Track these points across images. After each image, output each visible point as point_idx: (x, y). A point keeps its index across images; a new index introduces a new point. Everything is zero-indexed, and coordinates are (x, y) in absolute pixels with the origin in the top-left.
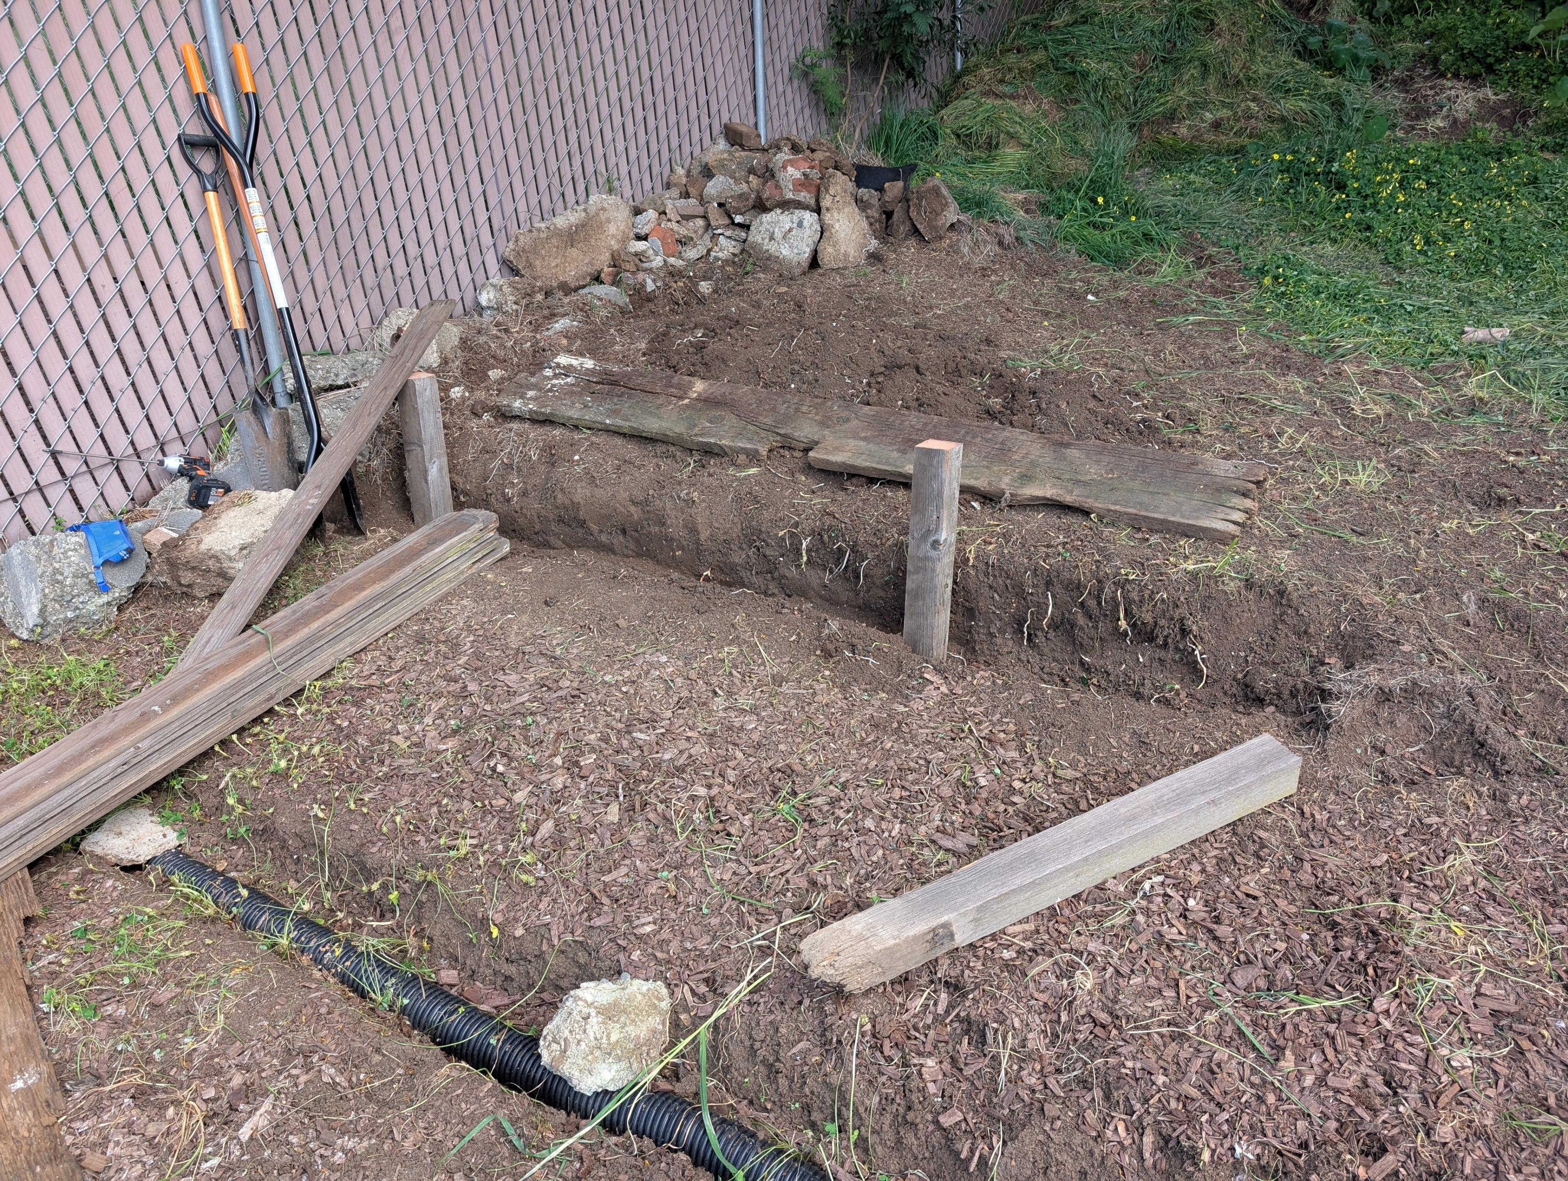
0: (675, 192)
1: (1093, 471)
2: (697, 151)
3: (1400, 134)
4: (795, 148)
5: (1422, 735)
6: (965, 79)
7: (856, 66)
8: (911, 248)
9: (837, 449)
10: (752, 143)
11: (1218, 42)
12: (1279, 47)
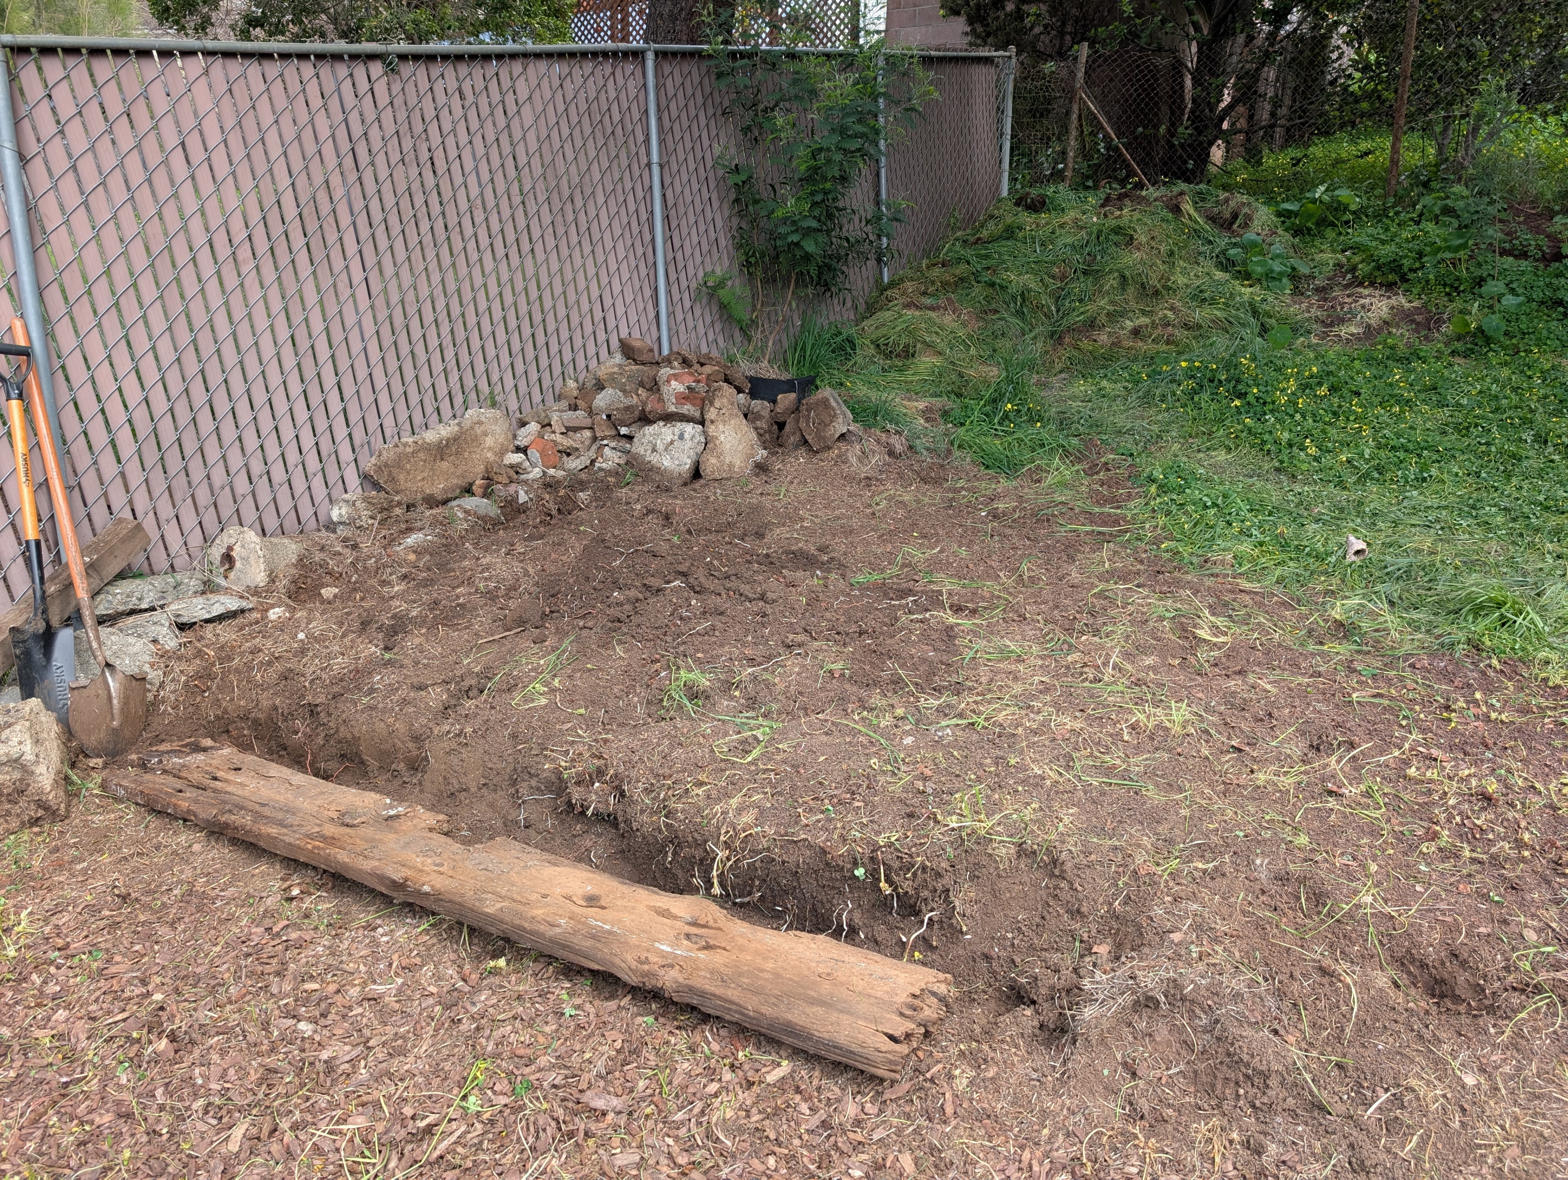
0: (564, 404)
3: (1314, 341)
4: (684, 363)
5: (1184, 1053)
6: (889, 293)
7: (765, 282)
8: (799, 459)
10: (645, 357)
11: (1137, 255)
12: (1201, 259)
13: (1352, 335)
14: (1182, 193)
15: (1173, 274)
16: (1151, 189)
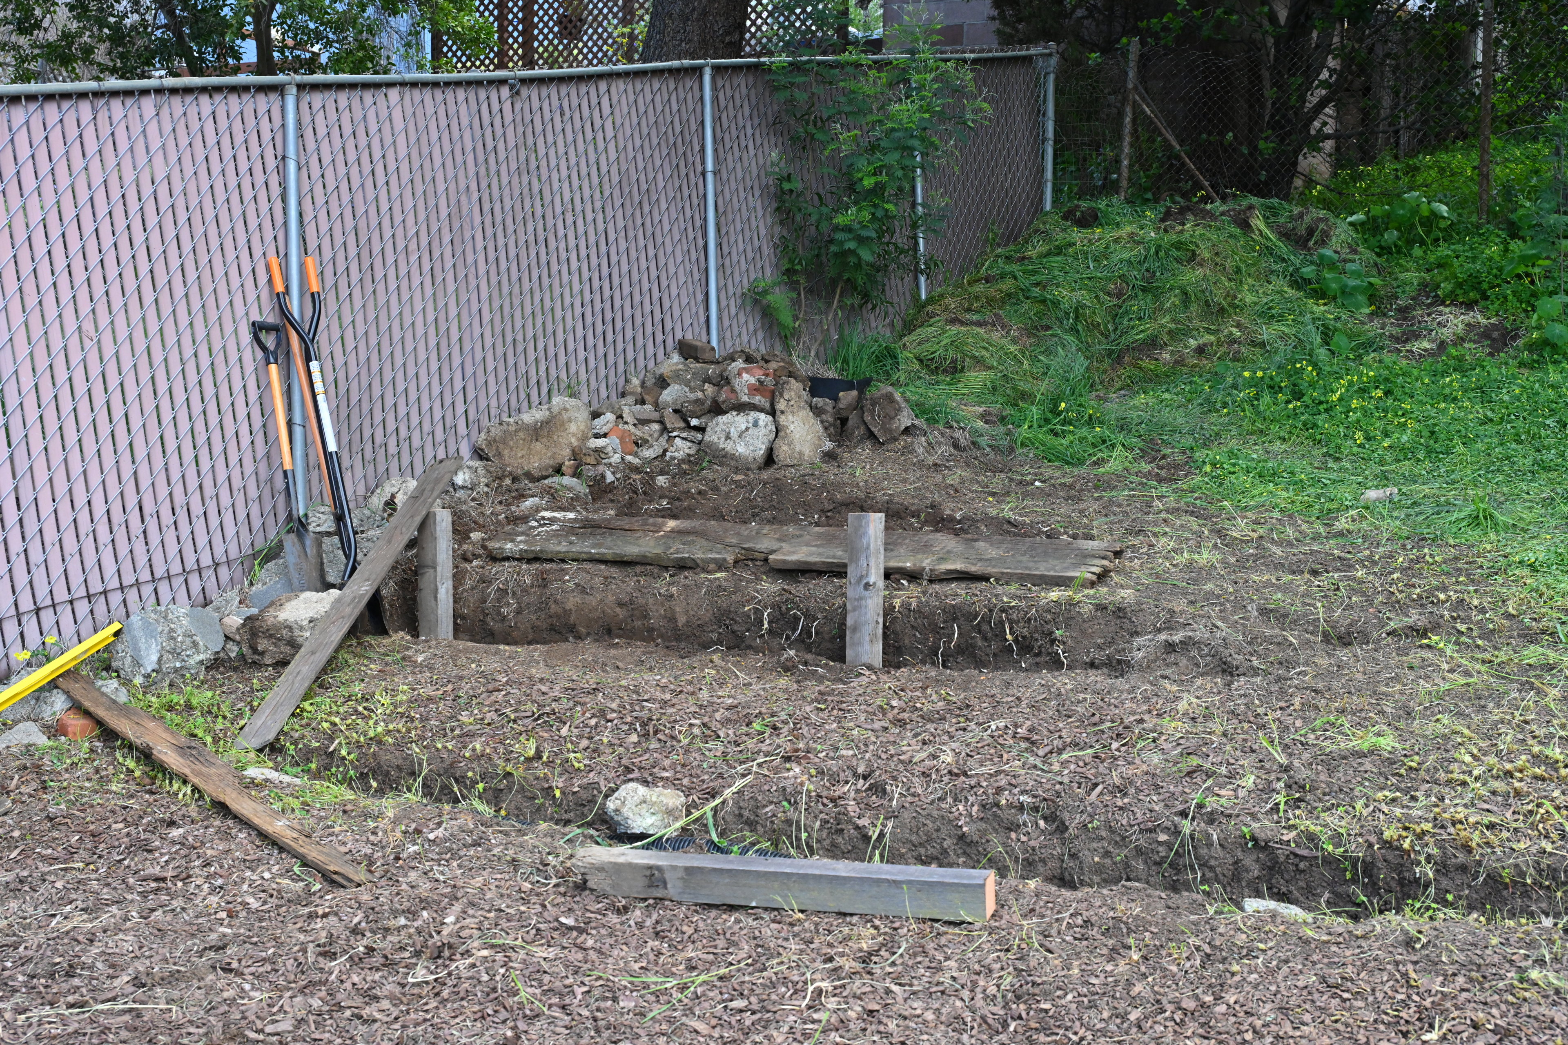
0: (631, 399)
1: (992, 552)
2: (651, 364)
4: (749, 359)
5: (1195, 669)
6: (929, 308)
7: (810, 291)
8: (866, 451)
9: (793, 553)
10: (707, 356)
11: (1199, 271)
12: (1273, 278)
13: (1426, 350)
14: (1251, 207)
15: (1240, 292)
16: (1218, 203)
